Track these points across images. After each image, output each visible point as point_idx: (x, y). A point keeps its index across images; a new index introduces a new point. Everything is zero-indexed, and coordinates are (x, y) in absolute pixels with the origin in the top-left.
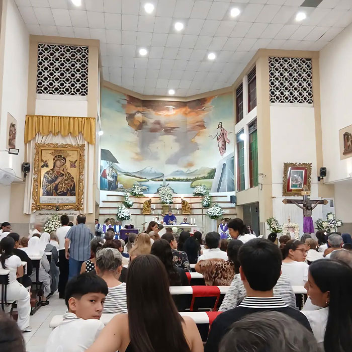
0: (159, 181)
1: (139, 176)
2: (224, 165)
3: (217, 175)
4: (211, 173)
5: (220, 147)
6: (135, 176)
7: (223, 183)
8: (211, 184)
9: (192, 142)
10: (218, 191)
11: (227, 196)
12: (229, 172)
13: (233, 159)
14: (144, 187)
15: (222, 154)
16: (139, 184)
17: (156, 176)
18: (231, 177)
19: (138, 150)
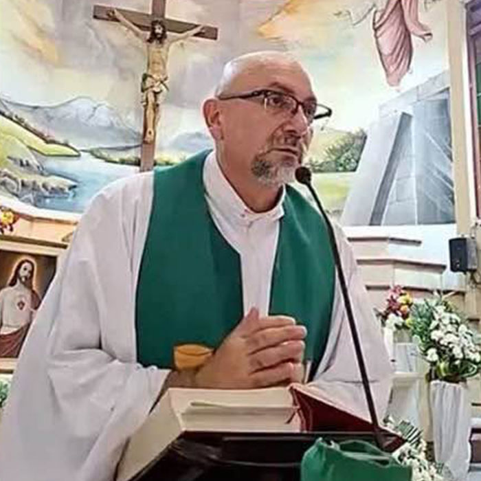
0: (123, 162)
1: (40, 129)
2: (405, 118)
3: (374, 157)
4: (346, 148)
5: (387, 50)
6: (19, 122)
7: (401, 188)
8: (345, 190)
9: (261, 34)
10: (375, 220)
11: (418, 243)
12: (427, 147)
13: (443, 96)
14: (53, 182)
15: (394, 78)
16: (34, 161)
17: (114, 139)
18: (437, 165)
19: (48, 19)
